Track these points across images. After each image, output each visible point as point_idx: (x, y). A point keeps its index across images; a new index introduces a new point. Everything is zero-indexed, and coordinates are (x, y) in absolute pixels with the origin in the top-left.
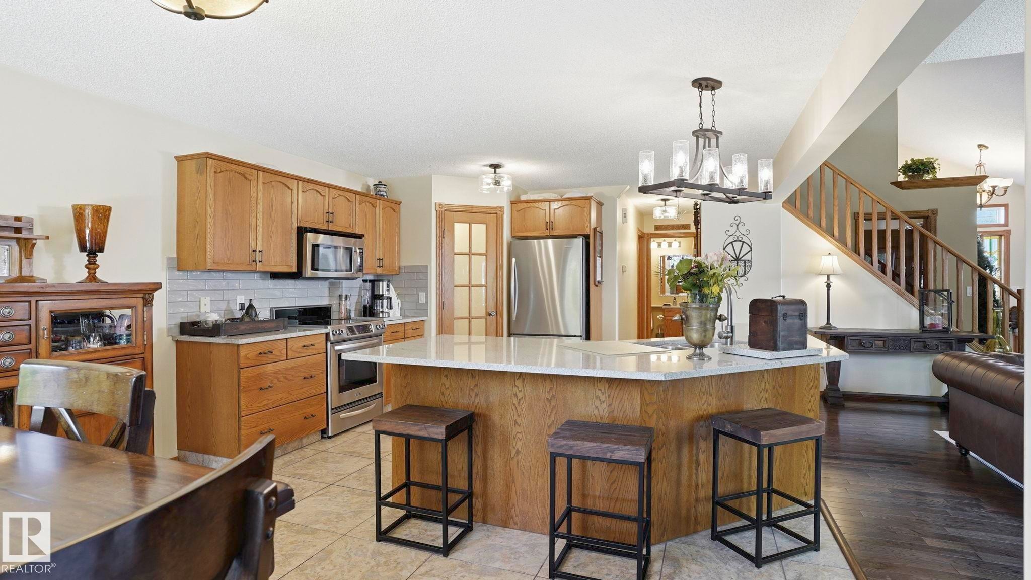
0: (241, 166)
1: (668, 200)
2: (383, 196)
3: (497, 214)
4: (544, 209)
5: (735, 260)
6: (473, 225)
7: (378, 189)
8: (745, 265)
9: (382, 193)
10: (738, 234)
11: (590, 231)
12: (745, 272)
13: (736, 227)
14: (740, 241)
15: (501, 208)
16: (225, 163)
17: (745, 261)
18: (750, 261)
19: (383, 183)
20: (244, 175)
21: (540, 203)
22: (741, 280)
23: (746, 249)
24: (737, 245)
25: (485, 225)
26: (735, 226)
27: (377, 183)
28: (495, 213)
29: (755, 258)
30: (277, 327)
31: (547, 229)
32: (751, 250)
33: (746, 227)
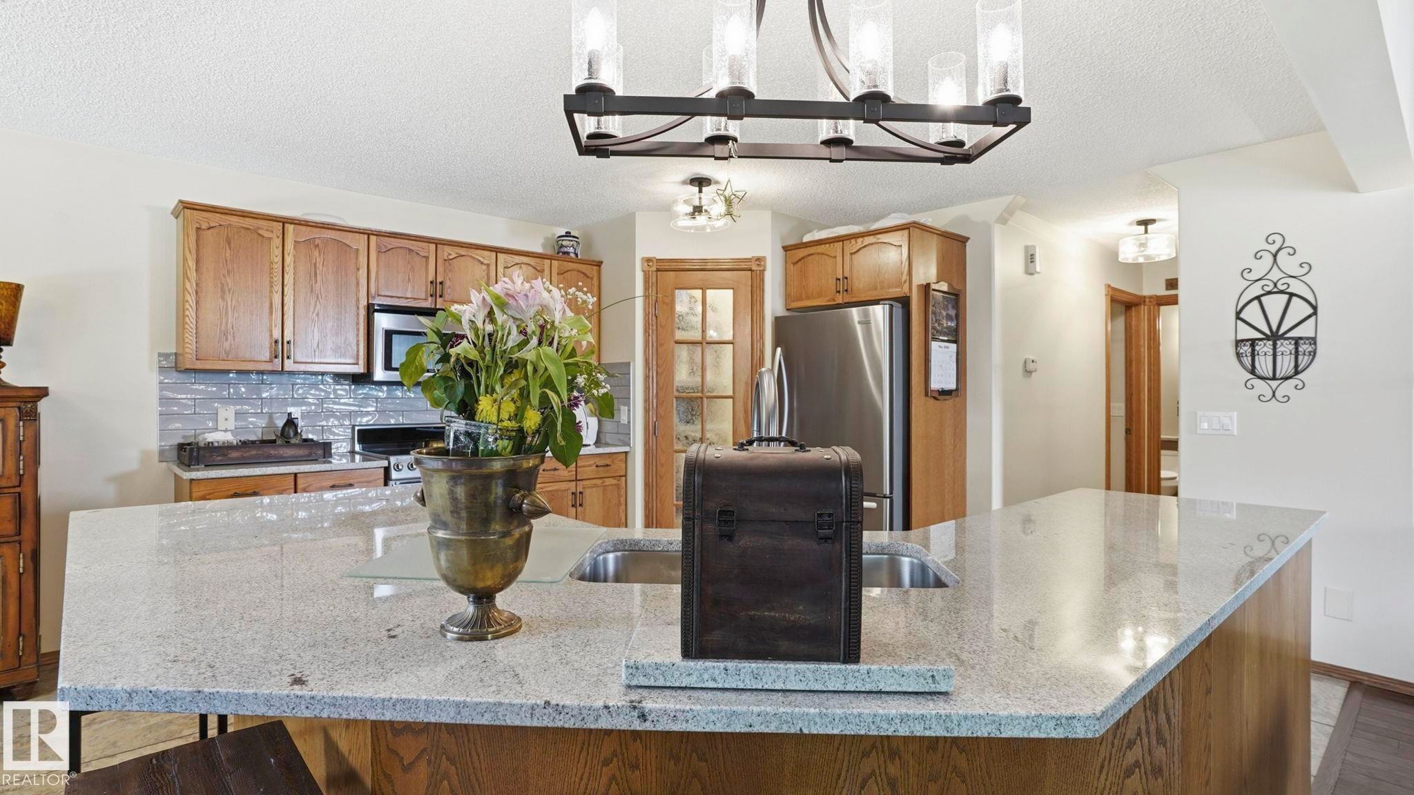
0: (248, 217)
1: (1153, 221)
2: (568, 253)
3: (751, 270)
4: (833, 255)
5: (1268, 338)
6: (708, 292)
7: (560, 242)
8: (1297, 349)
9: (566, 250)
10: (1275, 275)
11: (910, 288)
12: (1296, 366)
13: (1271, 259)
14: (1282, 292)
15: (758, 259)
16: (219, 215)
17: (1297, 341)
18: (1313, 340)
19: (572, 234)
20: (256, 231)
21: (828, 245)
22: (1287, 388)
23: (1299, 309)
24: (1275, 304)
25: (732, 290)
26: (1268, 259)
27: (564, 234)
28: (752, 270)
29: (1327, 330)
30: (310, 455)
31: (839, 292)
32: (1315, 313)
33: (1298, 259)
